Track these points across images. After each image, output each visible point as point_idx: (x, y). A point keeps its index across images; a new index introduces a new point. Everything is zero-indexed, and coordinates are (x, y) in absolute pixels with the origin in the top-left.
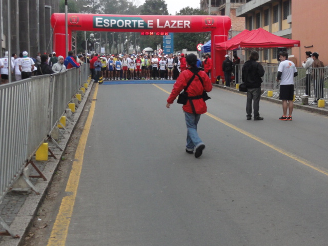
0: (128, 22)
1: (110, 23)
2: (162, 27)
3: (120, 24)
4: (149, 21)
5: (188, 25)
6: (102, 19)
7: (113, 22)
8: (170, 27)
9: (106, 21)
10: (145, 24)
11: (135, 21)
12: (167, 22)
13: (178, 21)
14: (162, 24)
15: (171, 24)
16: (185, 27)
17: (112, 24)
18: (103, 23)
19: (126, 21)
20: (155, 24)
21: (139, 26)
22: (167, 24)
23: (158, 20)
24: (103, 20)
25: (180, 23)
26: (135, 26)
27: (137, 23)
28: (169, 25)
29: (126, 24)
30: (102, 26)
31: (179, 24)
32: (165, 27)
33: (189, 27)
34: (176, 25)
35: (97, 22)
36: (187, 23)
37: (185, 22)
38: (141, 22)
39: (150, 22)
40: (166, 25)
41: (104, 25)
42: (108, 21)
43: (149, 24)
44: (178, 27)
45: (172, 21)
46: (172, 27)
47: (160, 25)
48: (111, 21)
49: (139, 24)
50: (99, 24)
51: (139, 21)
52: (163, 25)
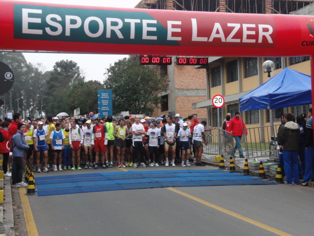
0: (114, 24)
1: (63, 23)
2: (205, 39)
3: (94, 27)
4: (170, 23)
5: (267, 34)
6: (40, 12)
7: (73, 22)
8: (223, 40)
9: (53, 19)
10: (161, 31)
11: (133, 22)
12: (217, 26)
13: (245, 26)
14: (205, 31)
15: (227, 31)
16: (260, 40)
17: (69, 26)
18: (43, 25)
19: (109, 20)
20: (186, 32)
21: (145, 36)
22: (218, 32)
23: (194, 22)
24: (43, 16)
25: (249, 29)
26: (132, 36)
27: (139, 28)
28: (221, 35)
29: (109, 28)
30: (39, 32)
31: (246, 33)
32: (211, 40)
33: (270, 41)
34: (239, 34)
35: (26, 20)
36: (266, 30)
37: (261, 27)
38: (149, 25)
39: (174, 26)
40: (214, 35)
41: (48, 30)
42: (59, 18)
43: (170, 30)
44: (245, 40)
45: (229, 25)
46: (230, 39)
47: (200, 34)
48: (68, 18)
49: (145, 29)
50: (31, 26)
51: (145, 22)
52: (208, 34)
